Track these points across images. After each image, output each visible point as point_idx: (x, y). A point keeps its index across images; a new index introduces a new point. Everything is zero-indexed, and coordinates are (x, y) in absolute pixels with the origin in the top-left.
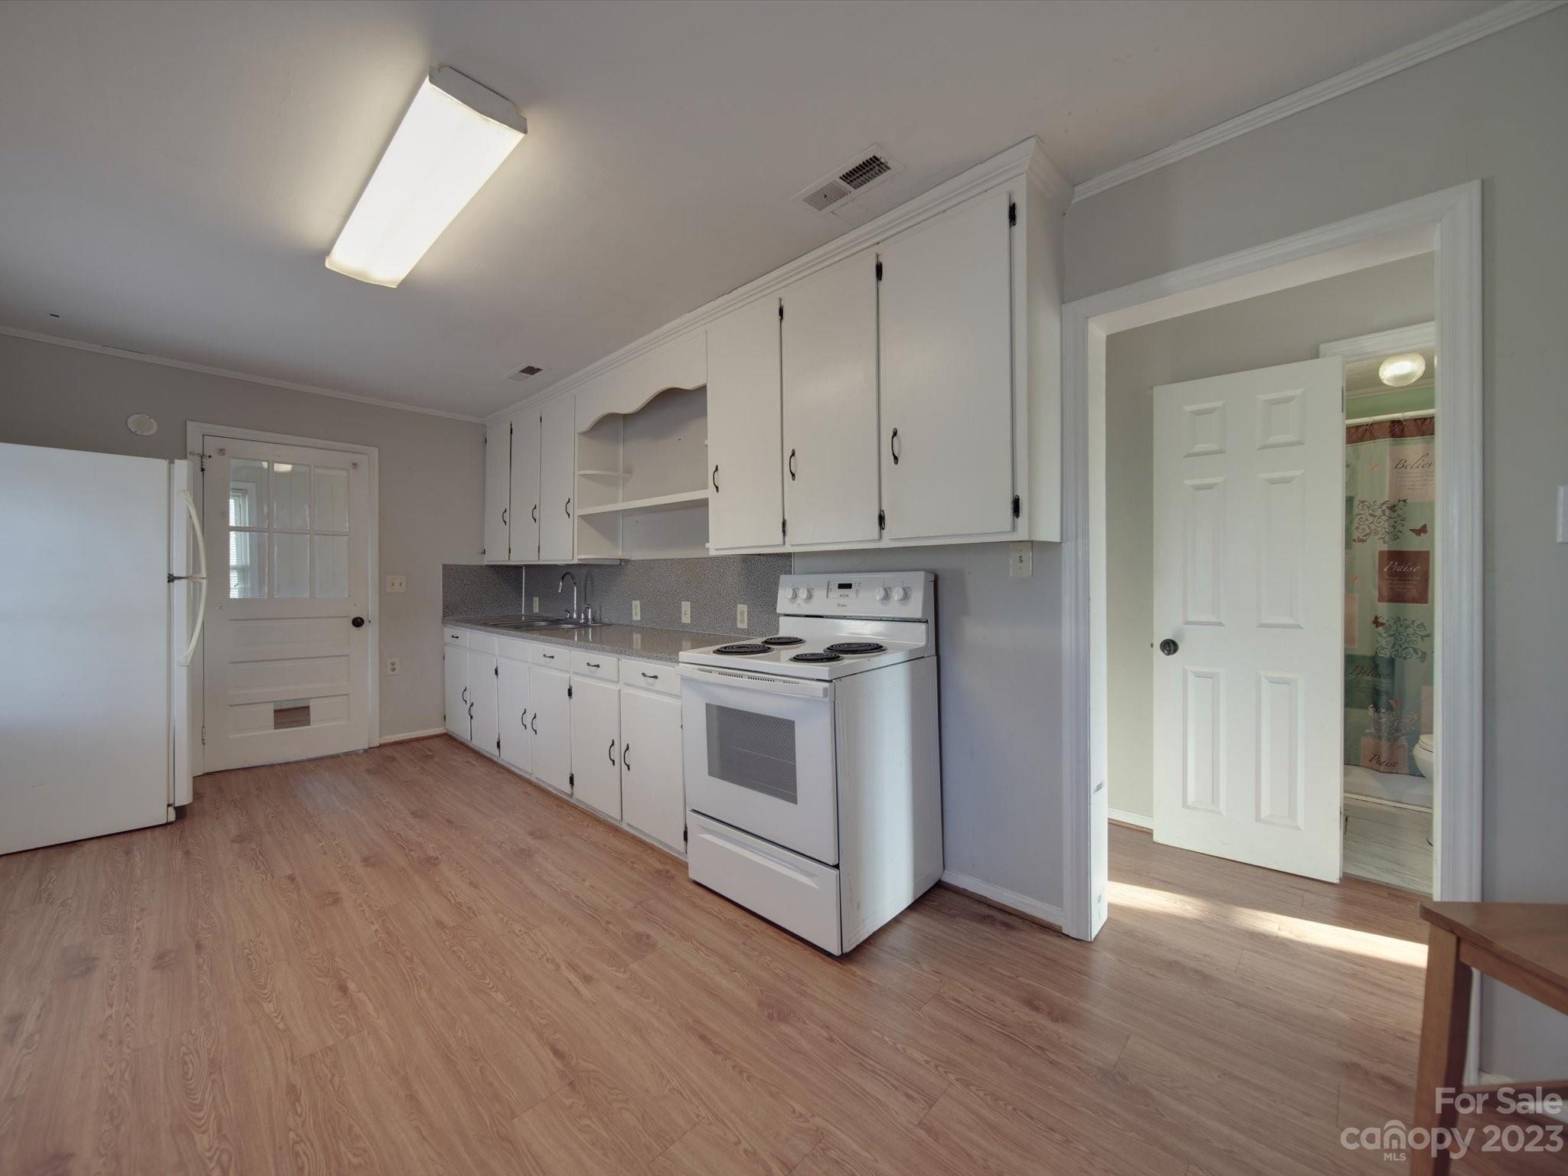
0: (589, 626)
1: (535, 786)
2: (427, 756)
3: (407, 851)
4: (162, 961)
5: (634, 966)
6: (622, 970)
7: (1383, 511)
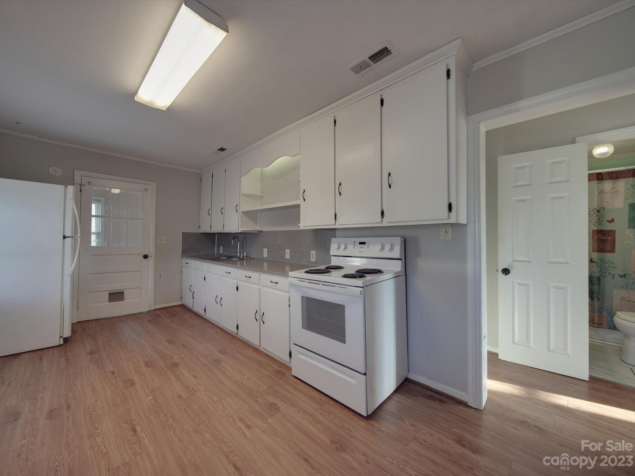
0: (244, 259)
1: (221, 329)
2: (174, 314)
3: (165, 359)
4: (51, 415)
5: (270, 420)
6: (265, 422)
7: (594, 213)
